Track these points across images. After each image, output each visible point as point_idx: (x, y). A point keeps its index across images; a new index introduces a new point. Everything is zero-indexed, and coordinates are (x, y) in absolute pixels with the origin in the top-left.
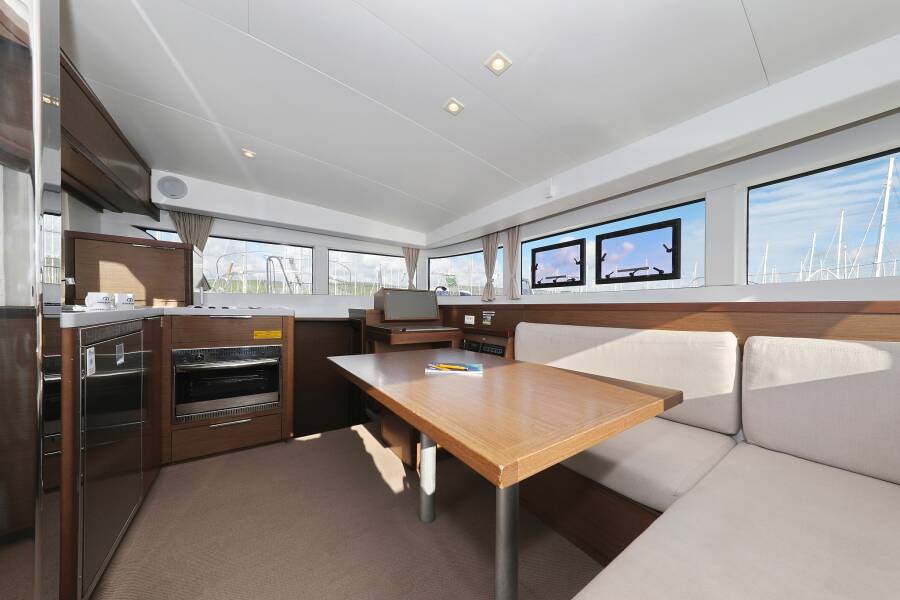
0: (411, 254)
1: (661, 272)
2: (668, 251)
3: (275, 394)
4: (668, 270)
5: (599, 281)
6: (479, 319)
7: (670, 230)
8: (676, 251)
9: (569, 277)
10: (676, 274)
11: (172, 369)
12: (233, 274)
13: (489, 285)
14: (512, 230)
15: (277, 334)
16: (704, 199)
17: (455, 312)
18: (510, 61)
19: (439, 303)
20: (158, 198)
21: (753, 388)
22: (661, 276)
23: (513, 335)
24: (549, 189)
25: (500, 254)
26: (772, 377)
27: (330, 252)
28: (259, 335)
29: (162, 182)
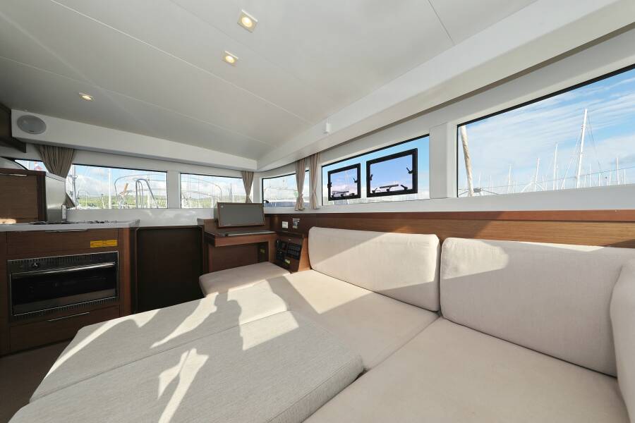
0: (247, 177)
1: (406, 188)
2: (410, 172)
3: (112, 292)
4: (410, 187)
5: (369, 195)
6: (291, 225)
7: (411, 156)
8: (414, 172)
9: (351, 192)
10: (414, 190)
11: (8, 277)
12: (128, 192)
13: (300, 199)
14: (313, 158)
15: (114, 243)
16: (428, 135)
17: (276, 219)
18: (257, 21)
19: (265, 213)
20: (17, 133)
21: (446, 278)
22: (406, 191)
23: (307, 237)
24: (325, 126)
25: (307, 175)
26: (456, 269)
27: (182, 175)
28: (95, 244)
29: (20, 121)
